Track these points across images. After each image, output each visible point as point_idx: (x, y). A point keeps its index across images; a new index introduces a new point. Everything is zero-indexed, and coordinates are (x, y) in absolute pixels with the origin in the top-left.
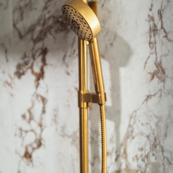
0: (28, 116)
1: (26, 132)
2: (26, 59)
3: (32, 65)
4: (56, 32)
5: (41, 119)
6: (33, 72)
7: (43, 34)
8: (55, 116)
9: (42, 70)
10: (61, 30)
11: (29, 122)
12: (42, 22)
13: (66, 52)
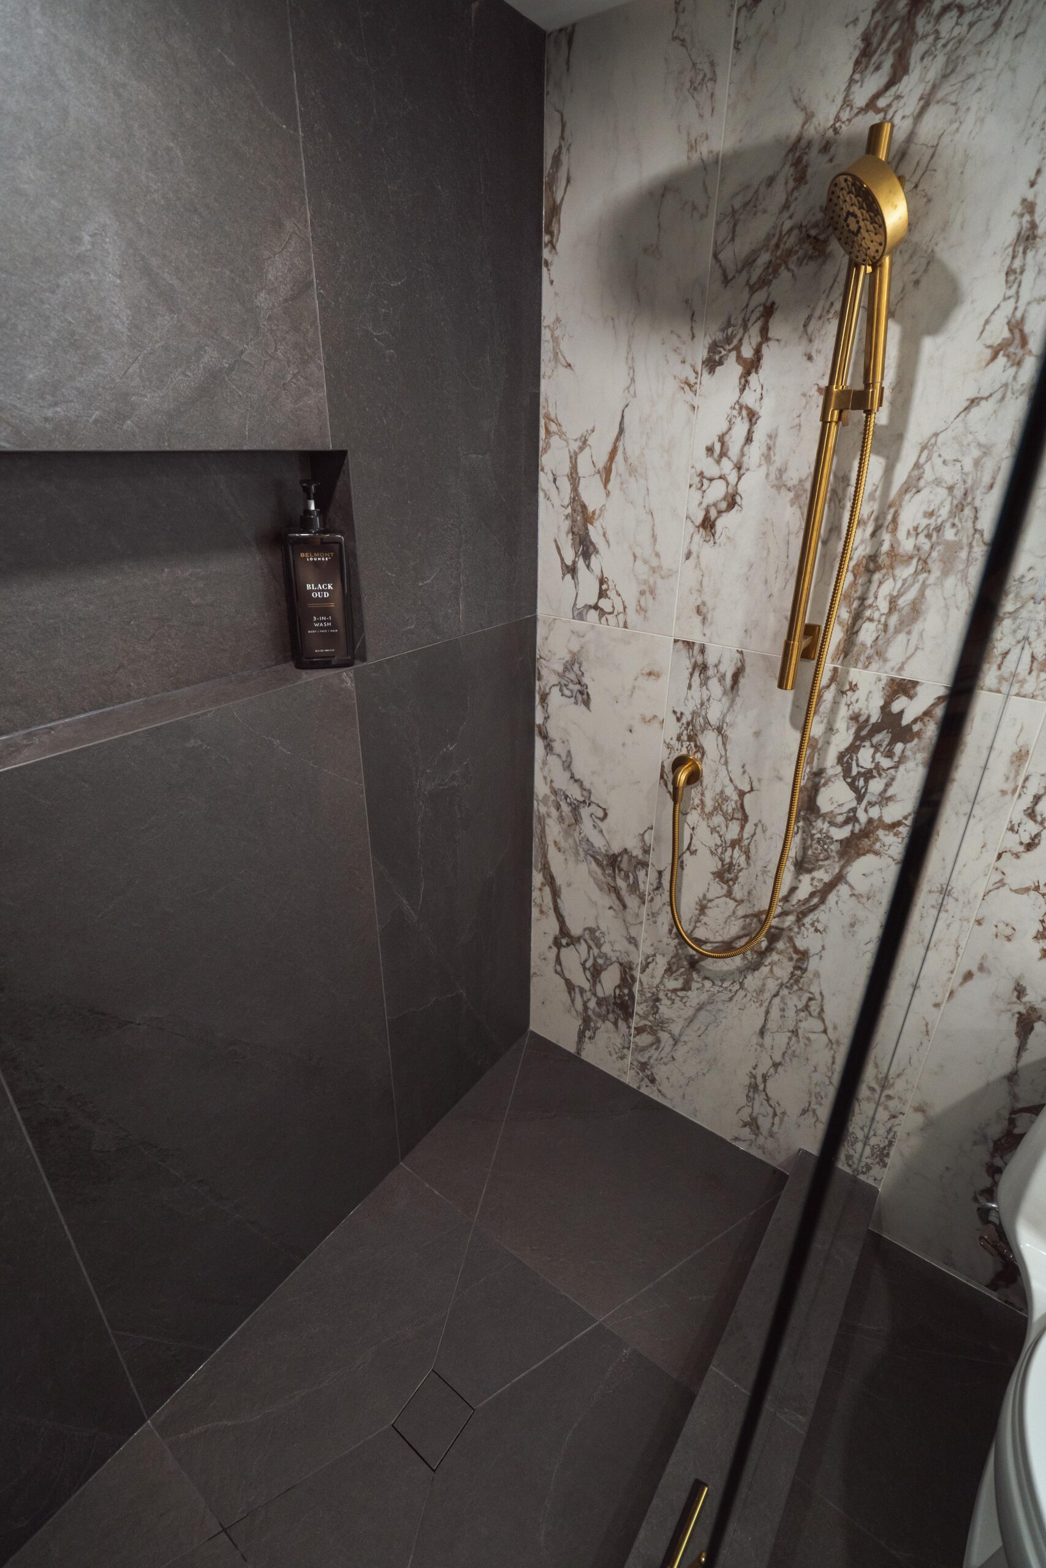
0: (718, 450)
1: (711, 480)
2: (730, 330)
3: (741, 340)
4: (800, 262)
5: (742, 454)
6: (739, 358)
7: (770, 270)
8: (769, 448)
9: (758, 352)
10: (811, 258)
11: (718, 462)
12: (774, 241)
13: (814, 309)
